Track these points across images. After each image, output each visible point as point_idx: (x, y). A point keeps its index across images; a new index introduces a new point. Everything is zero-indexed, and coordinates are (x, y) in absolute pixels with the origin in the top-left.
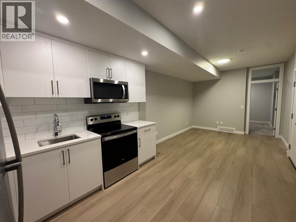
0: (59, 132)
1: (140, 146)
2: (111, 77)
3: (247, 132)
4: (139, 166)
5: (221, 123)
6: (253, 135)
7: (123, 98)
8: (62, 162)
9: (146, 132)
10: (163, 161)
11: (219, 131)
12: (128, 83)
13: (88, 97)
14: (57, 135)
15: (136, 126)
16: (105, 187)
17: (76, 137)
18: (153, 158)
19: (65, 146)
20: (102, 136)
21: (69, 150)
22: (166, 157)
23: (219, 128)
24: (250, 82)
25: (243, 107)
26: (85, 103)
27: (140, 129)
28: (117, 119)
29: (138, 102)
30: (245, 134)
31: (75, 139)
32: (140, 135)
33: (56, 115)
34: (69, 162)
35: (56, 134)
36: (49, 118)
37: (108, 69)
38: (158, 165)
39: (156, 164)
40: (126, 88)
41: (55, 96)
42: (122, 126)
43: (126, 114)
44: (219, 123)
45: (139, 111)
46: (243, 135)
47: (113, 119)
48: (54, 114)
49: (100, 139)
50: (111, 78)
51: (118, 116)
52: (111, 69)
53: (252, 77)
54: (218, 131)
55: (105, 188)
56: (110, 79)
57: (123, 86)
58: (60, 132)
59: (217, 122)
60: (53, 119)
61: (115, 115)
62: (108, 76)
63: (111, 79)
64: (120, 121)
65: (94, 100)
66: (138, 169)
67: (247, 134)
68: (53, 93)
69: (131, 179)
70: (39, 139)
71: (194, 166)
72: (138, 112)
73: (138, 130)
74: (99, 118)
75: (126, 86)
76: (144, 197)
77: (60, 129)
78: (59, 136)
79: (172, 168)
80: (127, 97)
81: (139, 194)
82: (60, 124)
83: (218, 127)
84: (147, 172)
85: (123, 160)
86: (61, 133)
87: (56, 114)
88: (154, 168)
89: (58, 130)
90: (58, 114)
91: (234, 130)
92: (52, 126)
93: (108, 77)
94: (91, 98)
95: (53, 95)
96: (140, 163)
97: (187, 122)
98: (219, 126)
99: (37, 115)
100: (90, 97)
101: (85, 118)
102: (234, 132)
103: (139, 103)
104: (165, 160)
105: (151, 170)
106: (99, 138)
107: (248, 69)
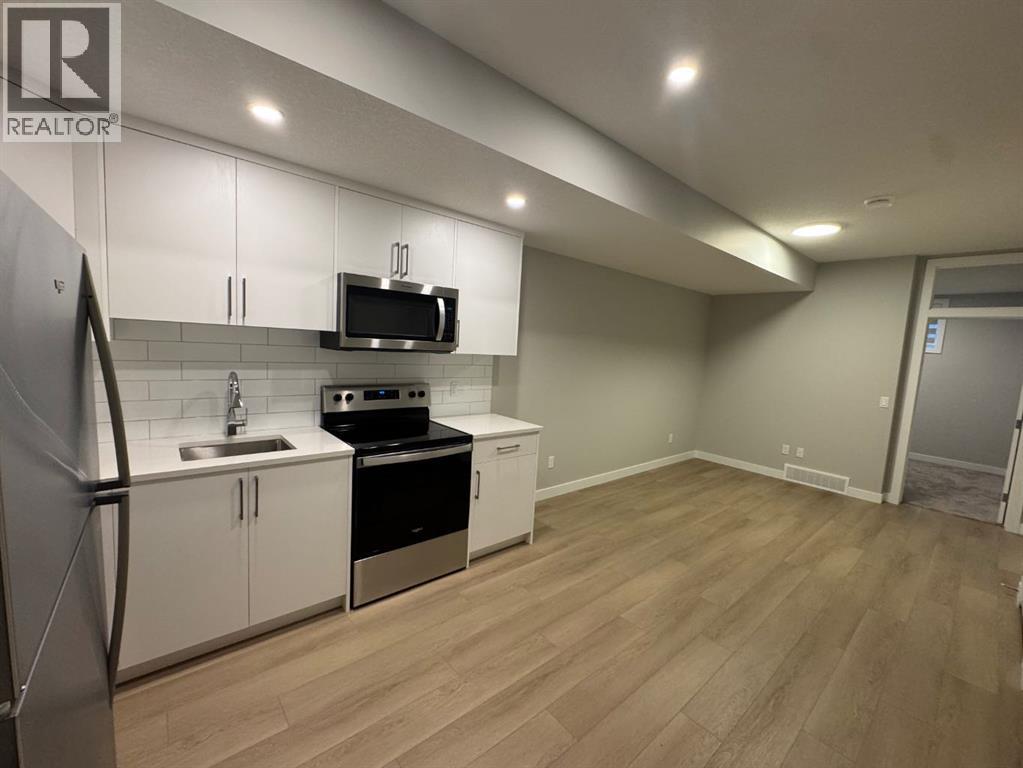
0: (240, 425)
1: (477, 497)
2: (404, 271)
3: (895, 497)
4: (470, 561)
5: (800, 452)
6: (920, 510)
7: (439, 338)
8: (238, 513)
9: (501, 453)
10: (549, 556)
11: (789, 480)
12: (457, 291)
13: (330, 330)
14: (235, 433)
15: (469, 431)
16: (355, 605)
17: (285, 446)
18: (523, 542)
19: (248, 468)
20: (356, 451)
21: (257, 480)
22: (564, 546)
23: (789, 468)
24: (925, 312)
25: (886, 402)
26: (322, 346)
27: (481, 443)
28: (417, 403)
29: (495, 356)
30: (884, 502)
31: (283, 449)
32: (481, 462)
33: (233, 376)
34: (256, 515)
35: (232, 431)
36: (215, 381)
37: (398, 244)
38: (534, 563)
39: (528, 562)
40: (450, 309)
41: (236, 320)
42: (431, 428)
43: (448, 388)
44: (793, 451)
45: (495, 383)
46: (876, 504)
47: (403, 402)
48: (230, 371)
49: (351, 459)
50: (406, 274)
51: (422, 394)
52: (407, 246)
53: (933, 292)
54: (785, 479)
55: (352, 608)
56: (401, 277)
57: (441, 302)
58: (243, 425)
59: (786, 449)
60: (226, 388)
61: (412, 390)
62: (395, 269)
63: (406, 279)
64: (426, 411)
65: (344, 341)
66: (464, 568)
67: (892, 506)
68: (230, 314)
69: (438, 592)
70: (186, 441)
71: (652, 585)
72: (490, 387)
73: (476, 445)
74: (358, 394)
75: (452, 303)
76: (460, 650)
77: (244, 418)
78: (238, 438)
79: (576, 581)
80: (450, 336)
81: (447, 640)
82: (241, 404)
83: (787, 465)
84: (492, 581)
85: (416, 531)
86: (247, 428)
87: (236, 371)
88: (516, 570)
89: (238, 418)
90: (240, 374)
91: (844, 481)
92: (222, 405)
93: (397, 272)
94: (337, 334)
95: (229, 318)
96: (475, 550)
97: (671, 435)
98: (790, 463)
99: (184, 372)
100: (335, 330)
101: (318, 392)
102: (843, 490)
103: (496, 358)
104: (558, 553)
105: (505, 575)
106: (349, 456)
107: (921, 262)
